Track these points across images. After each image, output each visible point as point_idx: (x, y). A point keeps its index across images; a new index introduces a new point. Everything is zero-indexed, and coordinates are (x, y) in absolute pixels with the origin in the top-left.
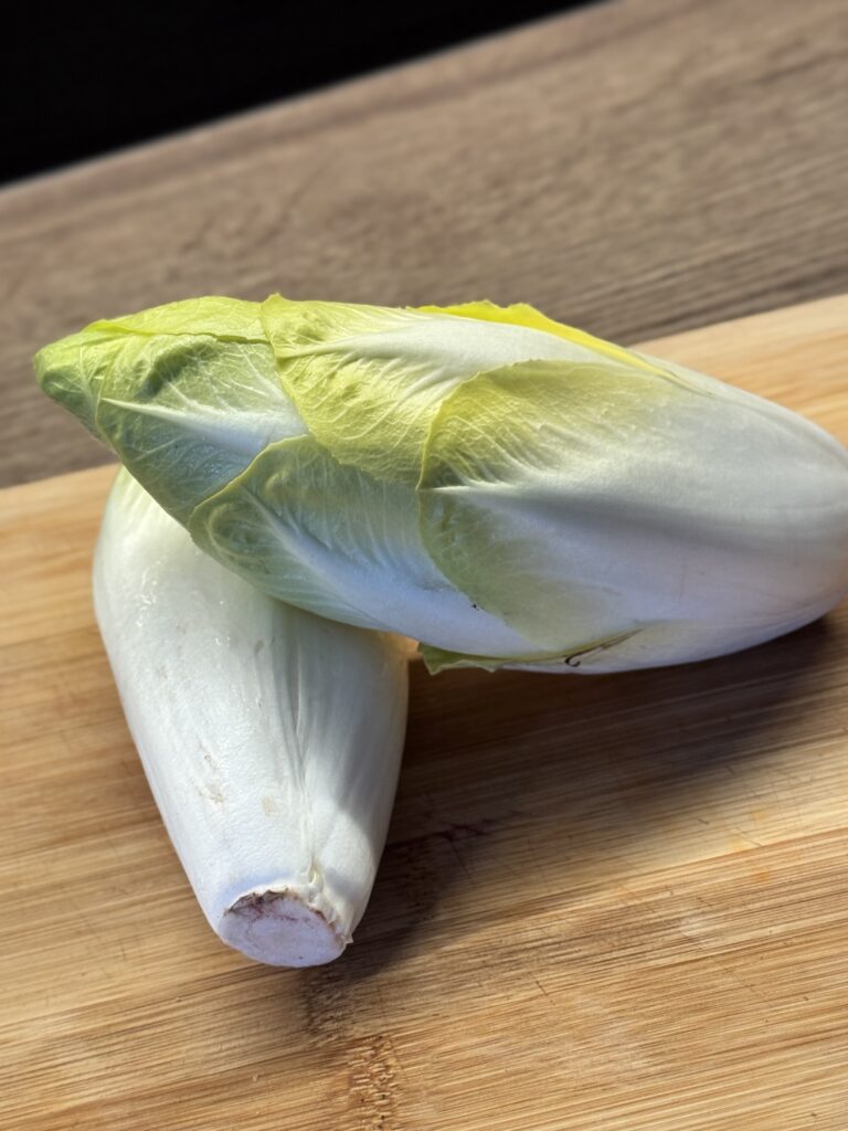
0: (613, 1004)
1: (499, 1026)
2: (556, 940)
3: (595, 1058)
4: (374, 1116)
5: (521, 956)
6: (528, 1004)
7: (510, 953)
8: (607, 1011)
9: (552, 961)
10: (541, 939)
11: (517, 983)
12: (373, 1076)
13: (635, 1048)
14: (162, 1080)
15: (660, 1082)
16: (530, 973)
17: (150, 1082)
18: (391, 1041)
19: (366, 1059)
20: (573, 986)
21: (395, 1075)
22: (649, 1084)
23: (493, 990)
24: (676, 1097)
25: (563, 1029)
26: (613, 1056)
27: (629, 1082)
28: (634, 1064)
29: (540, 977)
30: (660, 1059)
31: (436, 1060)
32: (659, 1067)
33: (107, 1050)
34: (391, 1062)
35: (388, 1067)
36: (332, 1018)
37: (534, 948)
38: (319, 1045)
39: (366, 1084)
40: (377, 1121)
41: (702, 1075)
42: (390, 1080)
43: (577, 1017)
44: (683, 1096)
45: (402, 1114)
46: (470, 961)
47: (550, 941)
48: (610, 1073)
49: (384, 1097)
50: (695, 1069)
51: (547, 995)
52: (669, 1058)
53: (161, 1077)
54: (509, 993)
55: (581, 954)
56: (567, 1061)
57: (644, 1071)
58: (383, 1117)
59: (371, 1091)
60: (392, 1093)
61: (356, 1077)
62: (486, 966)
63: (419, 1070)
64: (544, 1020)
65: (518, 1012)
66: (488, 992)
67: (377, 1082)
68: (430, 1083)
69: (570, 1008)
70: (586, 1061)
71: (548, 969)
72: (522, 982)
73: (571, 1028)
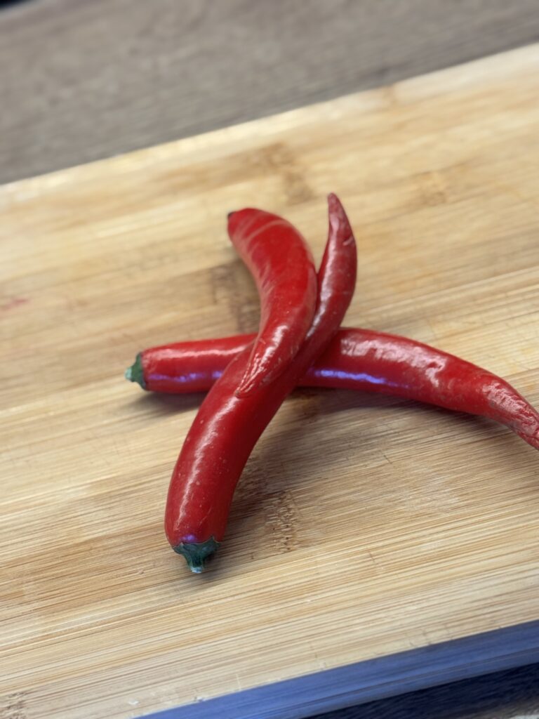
0: (434, 467)
1: (360, 483)
2: (397, 431)
3: (423, 499)
4: (282, 538)
5: (374, 441)
6: (379, 469)
7: (367, 440)
8: (431, 471)
9: (393, 443)
10: (387, 431)
11: (372, 457)
12: (280, 515)
13: (449, 492)
14: (144, 522)
15: (466, 511)
16: (380, 451)
17: (137, 523)
18: (291, 494)
19: (275, 505)
20: (409, 457)
21: (294, 513)
22: (459, 512)
23: (356, 462)
24: (477, 519)
25: (402, 483)
26: (435, 497)
27: (446, 512)
28: (449, 501)
29: (386, 453)
30: (467, 497)
31: (320, 504)
32: (465, 502)
33: (109, 506)
34: (291, 506)
35: (289, 510)
36: (252, 482)
37: (382, 436)
38: (245, 498)
39: (276, 519)
40: (283, 541)
41: (494, 505)
42: (291, 517)
43: (411, 475)
44: (482, 518)
45: (300, 536)
46: (341, 446)
47: (392, 431)
48: (434, 507)
49: (287, 527)
50: (489, 502)
51: (391, 463)
52: (471, 496)
54: (366, 463)
55: (413, 438)
56: (405, 501)
57: (456, 505)
58: (287, 538)
59: (279, 523)
60: (293, 524)
61: (269, 515)
62: (351, 448)
63: (309, 510)
64: (390, 478)
65: (372, 474)
66: (353, 463)
67: (283, 518)
68: (317, 517)
69: (406, 470)
70: (417, 501)
71: (392, 448)
72: (375, 456)
73: (408, 481)
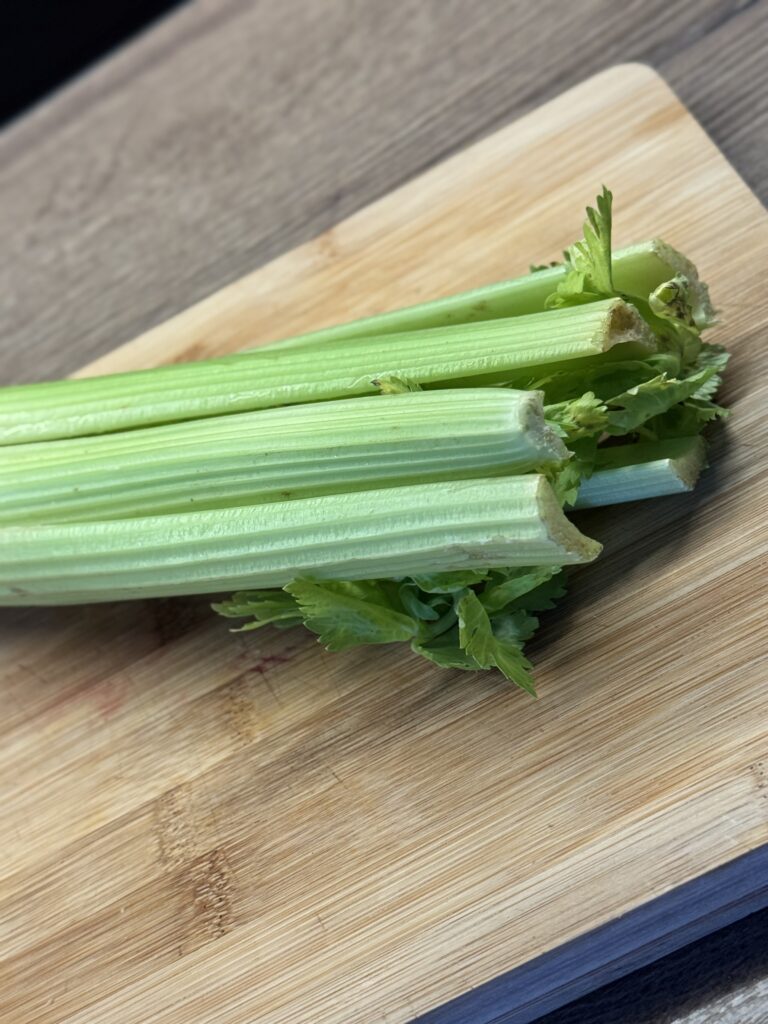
0: (392, 776)
1: (305, 819)
2: (347, 734)
3: (380, 825)
4: (215, 917)
5: (320, 755)
6: (327, 794)
7: (312, 755)
8: (389, 782)
9: (345, 752)
10: (336, 737)
11: (319, 778)
12: (212, 885)
13: (411, 808)
14: (54, 930)
15: (431, 831)
16: (328, 767)
17: (45, 934)
18: (224, 853)
19: (206, 873)
20: (360, 770)
21: (228, 879)
22: (423, 834)
23: (300, 789)
24: (444, 840)
25: (355, 807)
26: (393, 819)
27: (407, 837)
28: (411, 822)
29: (335, 769)
30: (430, 812)
31: (259, 858)
32: (429, 819)
33: (10, 917)
34: (225, 870)
35: (223, 875)
36: (178, 845)
37: (329, 746)
38: (170, 870)
39: (207, 892)
40: (216, 921)
41: (463, 816)
42: (225, 885)
43: (366, 794)
44: (448, 838)
45: (236, 910)
46: (281, 770)
47: (342, 736)
48: (392, 834)
49: (221, 900)
50: (457, 812)
51: (341, 782)
52: (438, 808)
53: (52, 929)
54: (312, 789)
55: (366, 741)
56: (359, 833)
57: (419, 825)
58: (221, 916)
59: (211, 898)
60: (227, 895)
61: (199, 889)
62: (294, 771)
63: (246, 871)
64: (340, 803)
65: (320, 803)
66: (296, 792)
67: (215, 889)
68: (256, 878)
69: (360, 788)
70: (374, 829)
71: (341, 761)
72: (323, 776)
73: (361, 804)
